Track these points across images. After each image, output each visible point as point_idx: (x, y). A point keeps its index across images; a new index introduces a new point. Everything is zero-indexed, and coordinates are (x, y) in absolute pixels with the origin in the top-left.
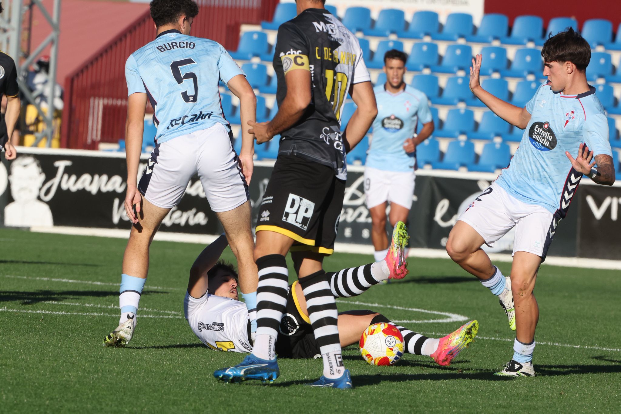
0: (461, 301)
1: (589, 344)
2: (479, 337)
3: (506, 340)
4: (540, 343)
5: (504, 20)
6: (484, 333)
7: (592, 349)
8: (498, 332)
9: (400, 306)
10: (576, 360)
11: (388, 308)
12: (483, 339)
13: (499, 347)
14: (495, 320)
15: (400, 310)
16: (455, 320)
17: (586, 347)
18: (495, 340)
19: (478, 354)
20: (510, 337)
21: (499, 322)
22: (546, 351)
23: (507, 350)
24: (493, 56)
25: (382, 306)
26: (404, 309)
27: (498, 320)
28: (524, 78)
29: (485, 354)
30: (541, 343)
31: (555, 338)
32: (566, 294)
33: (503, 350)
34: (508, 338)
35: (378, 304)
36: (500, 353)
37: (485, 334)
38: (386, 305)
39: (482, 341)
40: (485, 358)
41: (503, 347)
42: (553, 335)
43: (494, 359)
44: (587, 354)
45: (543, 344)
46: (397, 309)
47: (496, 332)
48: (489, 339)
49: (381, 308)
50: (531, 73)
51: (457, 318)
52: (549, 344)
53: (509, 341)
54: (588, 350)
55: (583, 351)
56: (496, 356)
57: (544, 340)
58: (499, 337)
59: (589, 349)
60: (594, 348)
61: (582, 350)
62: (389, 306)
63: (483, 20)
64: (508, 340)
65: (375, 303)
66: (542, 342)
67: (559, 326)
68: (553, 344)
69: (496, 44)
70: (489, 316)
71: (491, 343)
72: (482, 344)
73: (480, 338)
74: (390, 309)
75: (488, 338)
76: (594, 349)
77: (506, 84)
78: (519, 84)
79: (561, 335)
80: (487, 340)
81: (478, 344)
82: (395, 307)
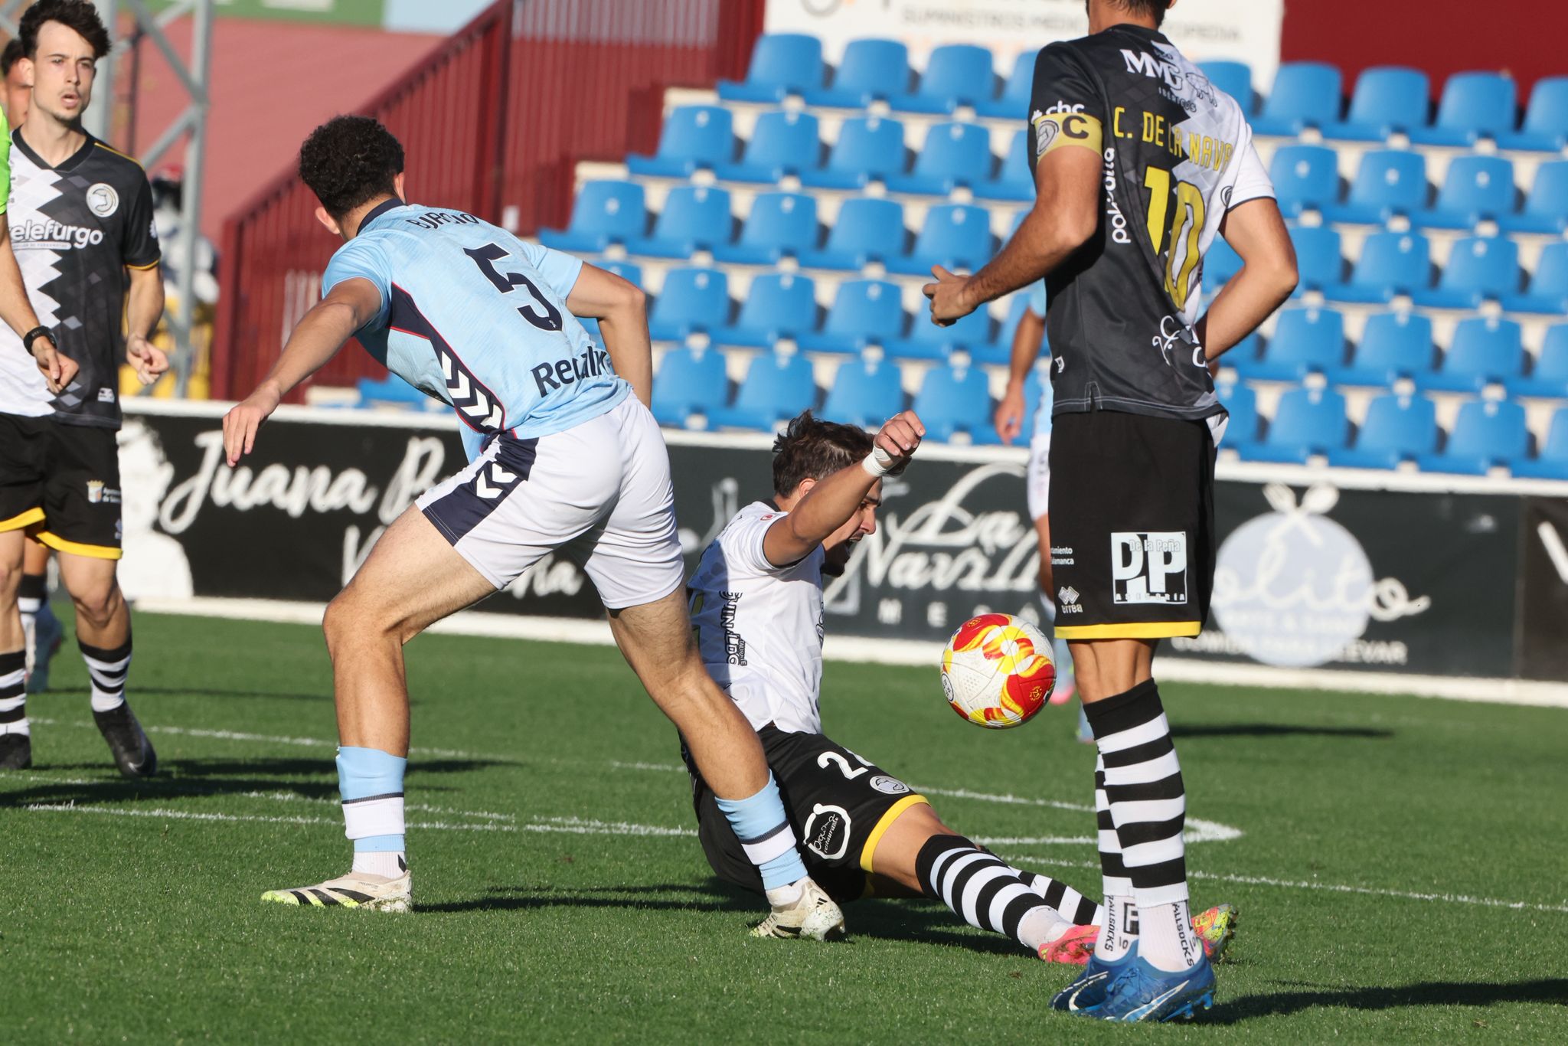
0: (1222, 788)
1: (1546, 899)
2: (1270, 881)
3: (1337, 888)
4: (1422, 896)
5: (1330, 78)
6: (1280, 871)
7: (1554, 913)
8: (1317, 868)
9: (1069, 801)
10: (1514, 938)
11: (1037, 807)
12: (1279, 886)
13: (1320, 905)
14: (1309, 837)
15: (1069, 811)
16: (1208, 837)
17: (1540, 906)
18: (1308, 889)
19: (1266, 924)
20: (1347, 879)
21: (1319, 842)
22: (1439, 916)
23: (1340, 914)
24: (1303, 169)
25: (1022, 801)
26: (1079, 807)
27: (1317, 837)
28: (1382, 224)
29: (1283, 923)
30: (1426, 897)
31: (1461, 882)
32: (1489, 772)
33: (1330, 914)
34: (1343, 884)
35: (1015, 795)
36: (1322, 921)
37: (1283, 872)
38: (1033, 798)
39: (1276, 890)
40: (1286, 933)
41: (1330, 905)
42: (1457, 876)
43: (1308, 936)
44: (1542, 925)
45: (1431, 898)
46: (1063, 809)
47: (1312, 867)
48: (1294, 887)
49: (1020, 806)
50: (1399, 212)
51: (1212, 833)
52: (1447, 898)
53: (1344, 891)
54: (1545, 913)
55: (1532, 916)
56: (1313, 928)
57: (1434, 888)
58: (1318, 880)
59: (1547, 912)
60: (1559, 908)
61: (1529, 915)
62: (1041, 802)
63: (1278, 78)
64: (1343, 888)
65: (1005, 795)
66: (1429, 895)
67: (1471, 853)
68: (1456, 898)
69: (1311, 138)
70: (1294, 827)
71: (1298, 896)
72: (1276, 899)
73: (1273, 882)
74: (1044, 808)
75: (1291, 883)
76: (1560, 911)
77: (1335, 241)
78: (1369, 241)
79: (1477, 875)
80: (1288, 888)
81: (1267, 897)
82: (1057, 804)
